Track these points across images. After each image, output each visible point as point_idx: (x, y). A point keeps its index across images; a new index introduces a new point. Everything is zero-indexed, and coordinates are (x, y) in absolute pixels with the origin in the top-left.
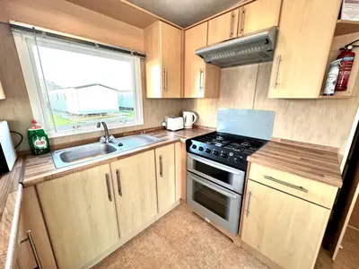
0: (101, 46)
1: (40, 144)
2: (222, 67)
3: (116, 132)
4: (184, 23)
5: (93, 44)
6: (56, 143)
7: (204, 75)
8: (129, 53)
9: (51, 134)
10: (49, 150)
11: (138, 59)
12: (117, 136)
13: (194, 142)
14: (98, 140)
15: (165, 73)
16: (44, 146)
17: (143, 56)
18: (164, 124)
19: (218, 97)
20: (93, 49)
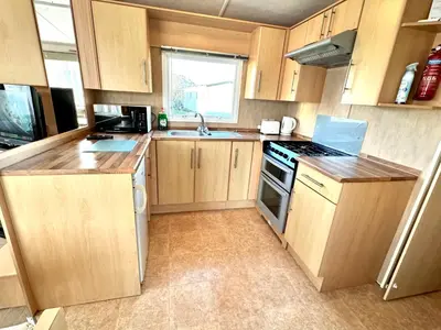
0: (210, 54)
1: (163, 123)
2: (327, 68)
3: (211, 126)
4: (288, 23)
5: (205, 54)
6: (172, 125)
7: (297, 77)
8: (233, 57)
9: (171, 119)
10: (166, 128)
11: (241, 62)
12: (210, 129)
13: (273, 145)
14: (196, 129)
15: (260, 75)
16: (165, 125)
17: (246, 59)
18: (259, 127)
19: (319, 102)
20: (204, 57)
